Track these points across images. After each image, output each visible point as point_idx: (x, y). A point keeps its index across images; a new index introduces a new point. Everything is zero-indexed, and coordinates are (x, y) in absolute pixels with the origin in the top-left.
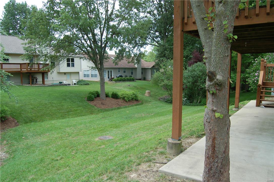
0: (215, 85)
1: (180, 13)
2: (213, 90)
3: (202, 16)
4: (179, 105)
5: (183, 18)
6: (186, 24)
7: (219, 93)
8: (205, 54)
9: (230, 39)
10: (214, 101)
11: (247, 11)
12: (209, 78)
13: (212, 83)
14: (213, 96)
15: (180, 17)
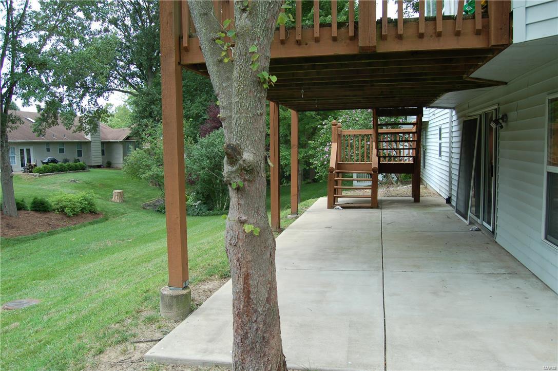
0: (241, 171)
1: (173, 27)
2: (237, 181)
3: (213, 35)
4: (179, 216)
5: (180, 38)
6: (187, 49)
7: (249, 186)
8: (221, 110)
9: (264, 82)
10: (242, 202)
11: (299, 30)
12: (228, 158)
13: (234, 168)
14: (239, 192)
15: (174, 35)
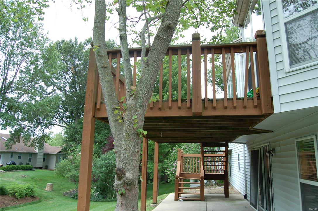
0: (125, 184)
1: (93, 98)
2: (122, 190)
3: (114, 106)
5: (96, 103)
6: (99, 110)
7: (128, 193)
8: (115, 147)
9: (140, 134)
10: (124, 202)
11: (160, 103)
12: (117, 176)
13: (120, 182)
14: (122, 196)
15: (92, 102)
